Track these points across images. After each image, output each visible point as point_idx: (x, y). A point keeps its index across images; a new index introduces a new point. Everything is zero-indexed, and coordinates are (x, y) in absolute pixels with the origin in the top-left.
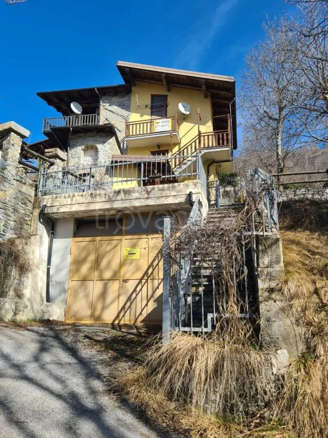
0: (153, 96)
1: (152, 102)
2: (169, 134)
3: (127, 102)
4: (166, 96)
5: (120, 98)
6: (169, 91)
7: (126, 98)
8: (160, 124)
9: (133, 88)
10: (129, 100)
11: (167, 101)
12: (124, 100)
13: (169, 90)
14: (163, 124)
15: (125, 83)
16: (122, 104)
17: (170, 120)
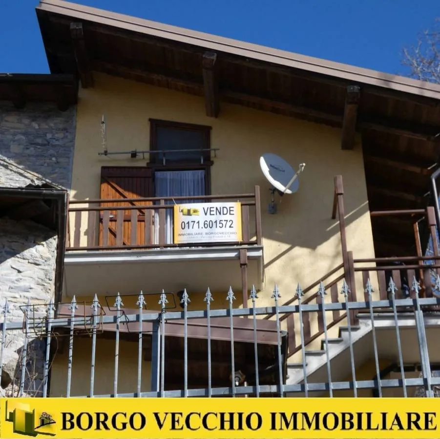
0: (156, 126)
1: (154, 145)
2: (233, 255)
3: (60, 135)
4: (206, 131)
5: (34, 119)
6: (216, 116)
7: (55, 123)
8: (200, 217)
9: (83, 93)
10: (69, 129)
11: (208, 145)
12: (51, 127)
13: (216, 113)
14: (209, 218)
15: (50, 73)
16: (39, 141)
17: (236, 206)
